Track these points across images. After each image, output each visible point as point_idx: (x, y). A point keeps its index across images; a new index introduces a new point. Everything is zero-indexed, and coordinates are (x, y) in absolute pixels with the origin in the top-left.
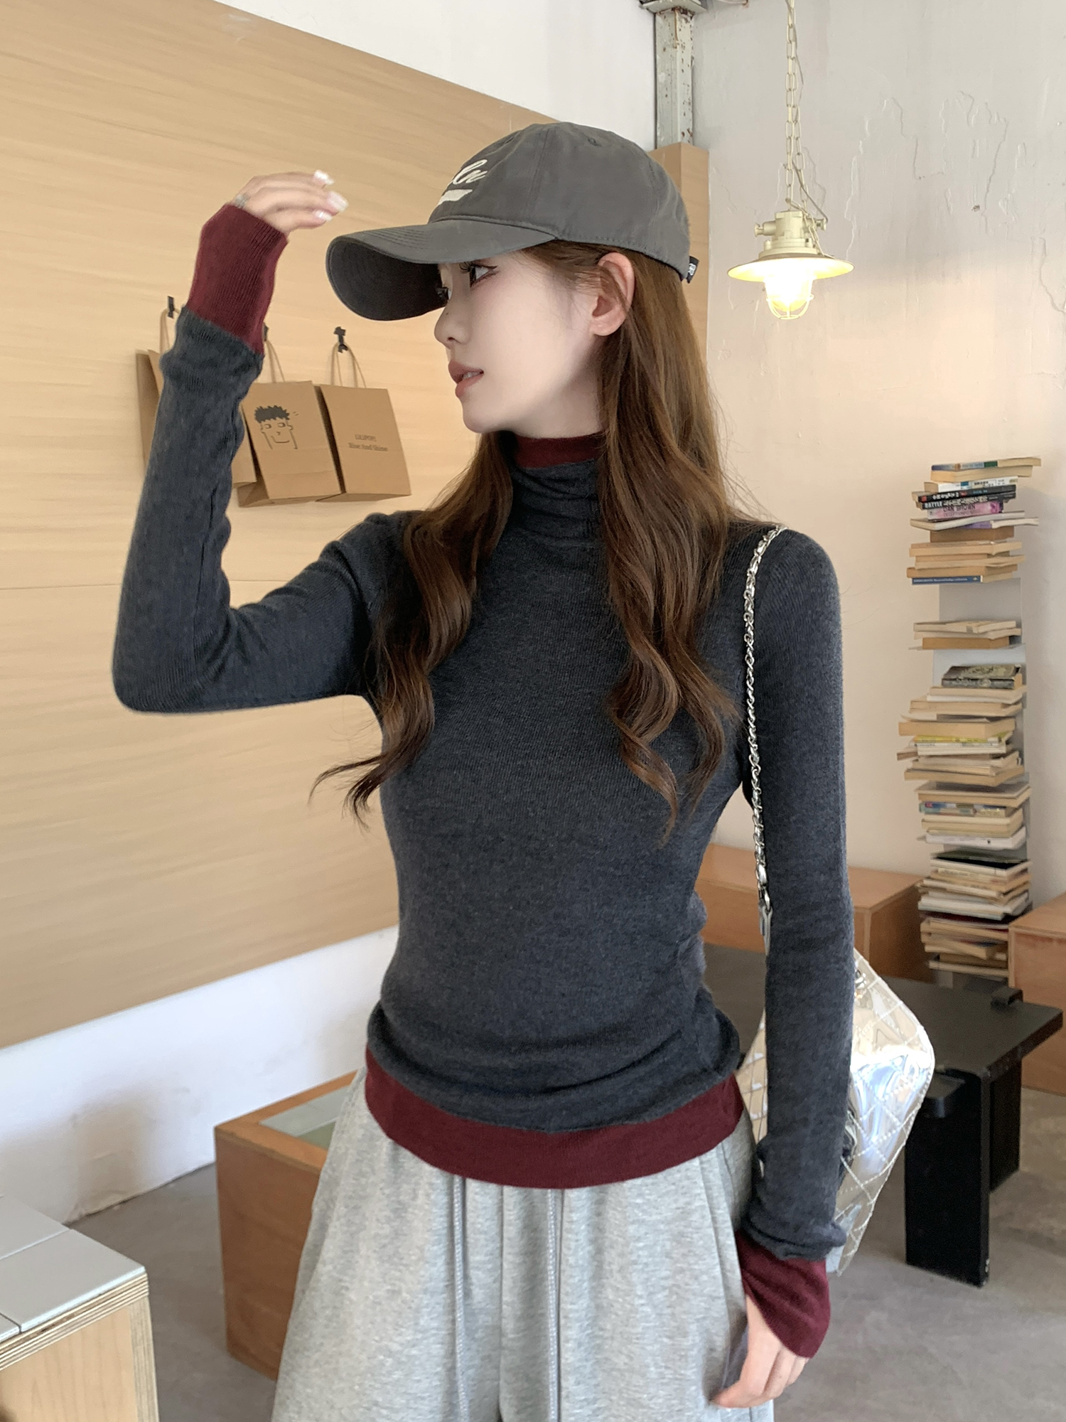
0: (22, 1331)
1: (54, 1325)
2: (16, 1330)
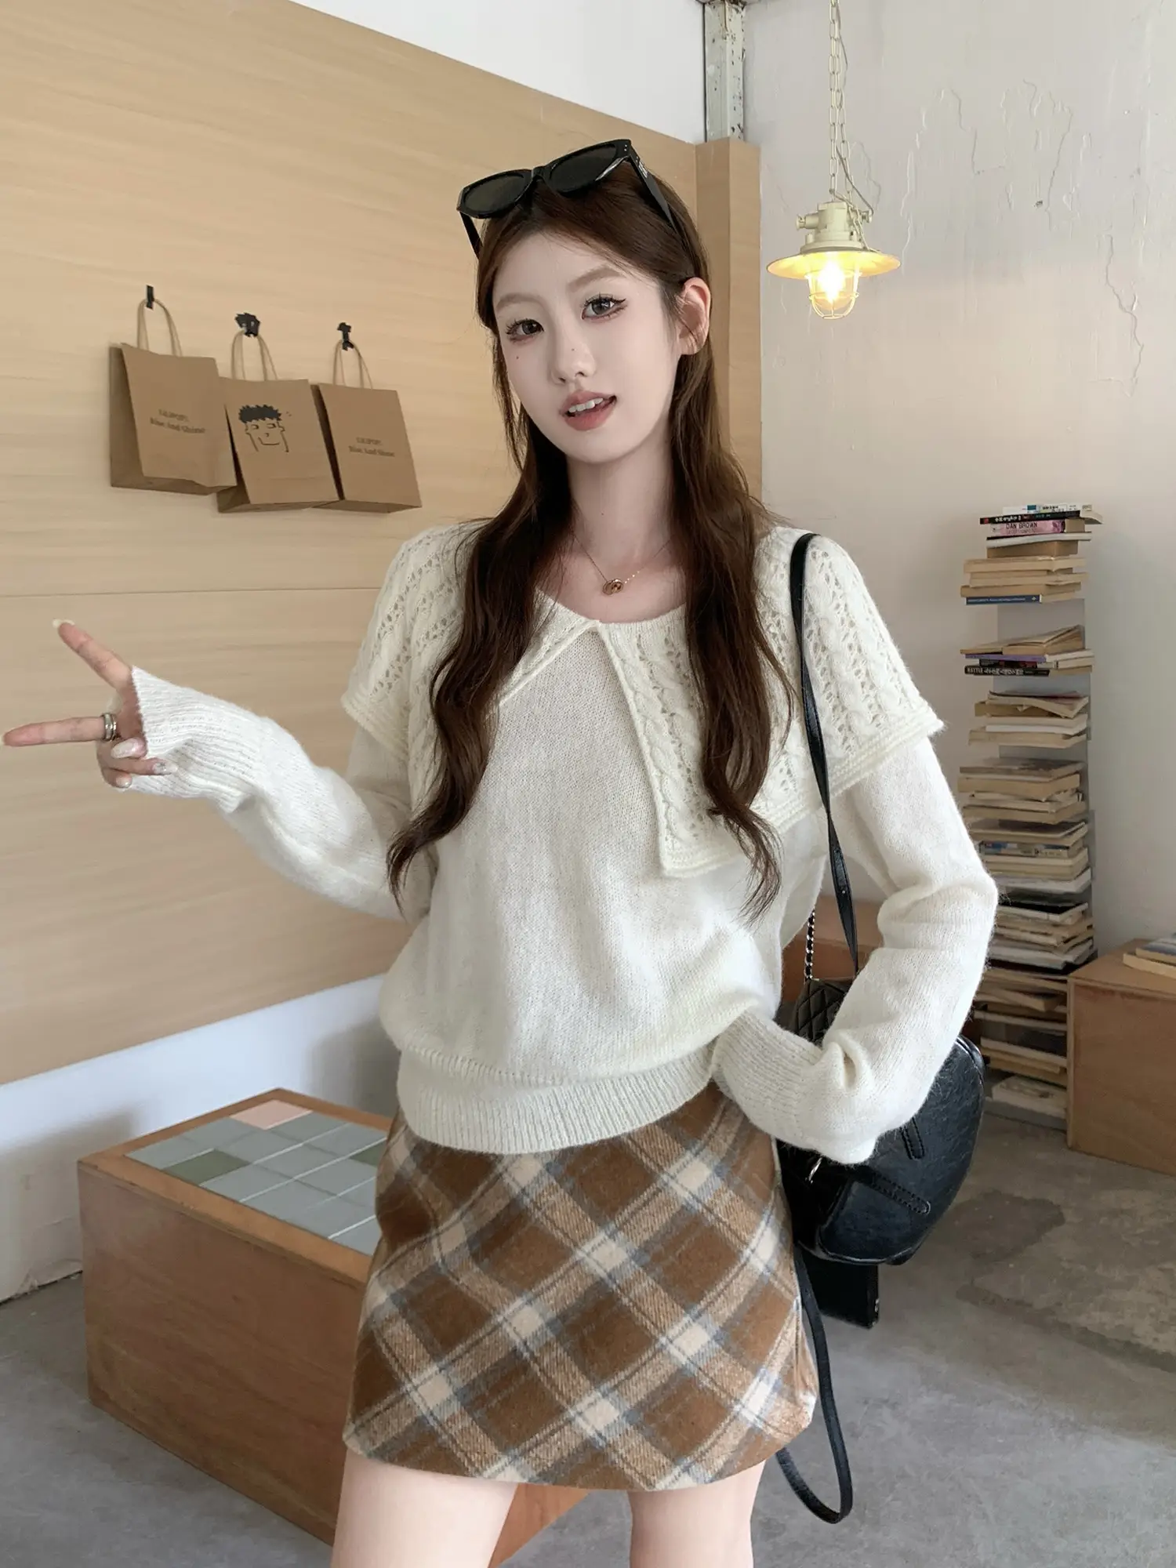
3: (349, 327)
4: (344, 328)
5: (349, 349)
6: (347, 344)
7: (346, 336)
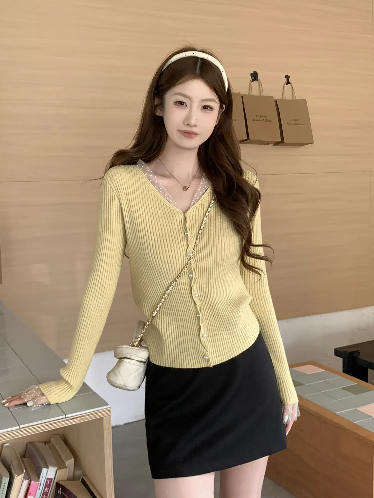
0: (67, 417)
1: (77, 418)
2: (64, 416)
3: (289, 76)
4: (287, 77)
5: (289, 84)
6: (288, 83)
7: (288, 80)
